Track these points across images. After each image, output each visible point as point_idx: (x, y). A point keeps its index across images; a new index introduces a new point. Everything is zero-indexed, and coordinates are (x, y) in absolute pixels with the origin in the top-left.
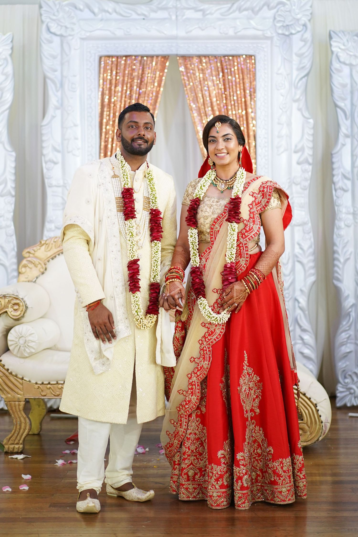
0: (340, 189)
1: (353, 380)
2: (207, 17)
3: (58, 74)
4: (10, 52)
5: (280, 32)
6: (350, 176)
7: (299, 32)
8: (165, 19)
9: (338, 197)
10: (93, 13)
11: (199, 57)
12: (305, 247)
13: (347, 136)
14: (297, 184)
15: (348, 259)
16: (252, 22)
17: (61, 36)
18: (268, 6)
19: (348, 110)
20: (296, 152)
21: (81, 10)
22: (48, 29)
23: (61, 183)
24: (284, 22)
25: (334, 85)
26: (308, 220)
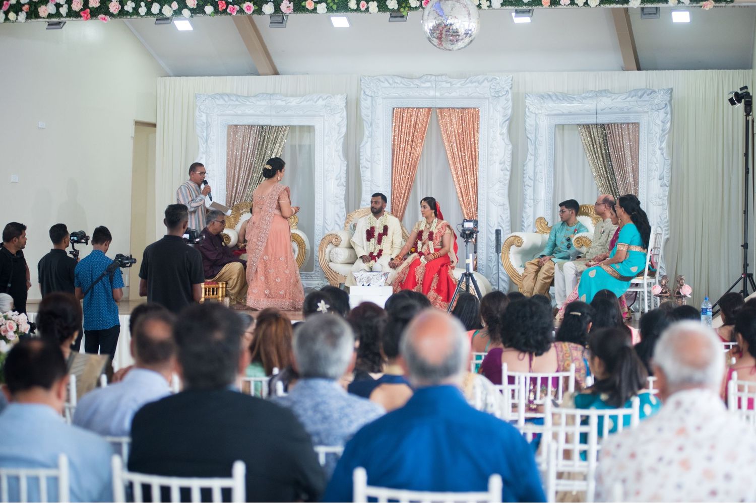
0: (527, 185)
2: (454, 86)
3: (370, 118)
4: (345, 105)
5: (493, 95)
6: (533, 178)
7: (504, 95)
8: (429, 87)
9: (525, 190)
11: (449, 108)
12: (504, 218)
13: (532, 155)
14: (501, 182)
15: (530, 225)
16: (477, 89)
17: (371, 96)
18: (487, 80)
19: (533, 138)
20: (500, 164)
21: (382, 82)
22: (365, 93)
23: (370, 179)
24: (496, 89)
26: (507, 202)
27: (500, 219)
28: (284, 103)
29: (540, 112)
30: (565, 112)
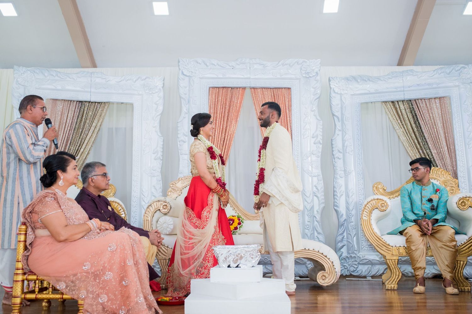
0: (337, 158)
1: (346, 261)
5: (304, 76)
6: (341, 151)
9: (336, 162)
10: (207, 65)
11: (262, 88)
12: (319, 188)
13: (340, 130)
14: (314, 155)
15: (342, 195)
18: (298, 63)
19: (339, 116)
20: (313, 138)
21: (200, 64)
22: (182, 73)
24: (306, 71)
25: (332, 105)
26: (320, 173)
27: (315, 189)
28: (103, 81)
29: (346, 92)
30: (371, 91)
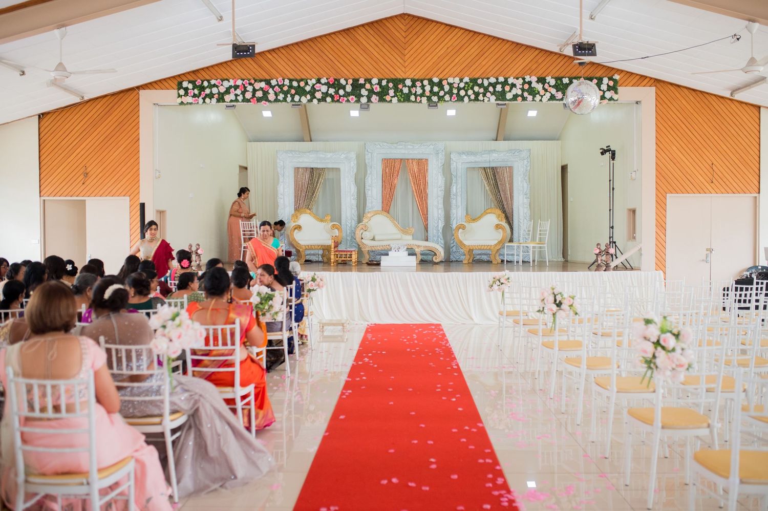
0: (452, 198)
2: (414, 147)
3: (370, 164)
4: (356, 157)
5: (435, 152)
6: (455, 195)
7: (441, 152)
8: (401, 148)
9: (451, 201)
10: (381, 146)
11: (412, 159)
13: (454, 183)
15: (454, 219)
16: (427, 149)
17: (371, 153)
18: (432, 145)
19: (455, 174)
21: (377, 145)
23: (371, 196)
24: (437, 149)
25: (451, 168)
26: (443, 207)
28: (324, 156)
29: (459, 161)
30: (473, 161)
